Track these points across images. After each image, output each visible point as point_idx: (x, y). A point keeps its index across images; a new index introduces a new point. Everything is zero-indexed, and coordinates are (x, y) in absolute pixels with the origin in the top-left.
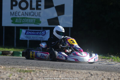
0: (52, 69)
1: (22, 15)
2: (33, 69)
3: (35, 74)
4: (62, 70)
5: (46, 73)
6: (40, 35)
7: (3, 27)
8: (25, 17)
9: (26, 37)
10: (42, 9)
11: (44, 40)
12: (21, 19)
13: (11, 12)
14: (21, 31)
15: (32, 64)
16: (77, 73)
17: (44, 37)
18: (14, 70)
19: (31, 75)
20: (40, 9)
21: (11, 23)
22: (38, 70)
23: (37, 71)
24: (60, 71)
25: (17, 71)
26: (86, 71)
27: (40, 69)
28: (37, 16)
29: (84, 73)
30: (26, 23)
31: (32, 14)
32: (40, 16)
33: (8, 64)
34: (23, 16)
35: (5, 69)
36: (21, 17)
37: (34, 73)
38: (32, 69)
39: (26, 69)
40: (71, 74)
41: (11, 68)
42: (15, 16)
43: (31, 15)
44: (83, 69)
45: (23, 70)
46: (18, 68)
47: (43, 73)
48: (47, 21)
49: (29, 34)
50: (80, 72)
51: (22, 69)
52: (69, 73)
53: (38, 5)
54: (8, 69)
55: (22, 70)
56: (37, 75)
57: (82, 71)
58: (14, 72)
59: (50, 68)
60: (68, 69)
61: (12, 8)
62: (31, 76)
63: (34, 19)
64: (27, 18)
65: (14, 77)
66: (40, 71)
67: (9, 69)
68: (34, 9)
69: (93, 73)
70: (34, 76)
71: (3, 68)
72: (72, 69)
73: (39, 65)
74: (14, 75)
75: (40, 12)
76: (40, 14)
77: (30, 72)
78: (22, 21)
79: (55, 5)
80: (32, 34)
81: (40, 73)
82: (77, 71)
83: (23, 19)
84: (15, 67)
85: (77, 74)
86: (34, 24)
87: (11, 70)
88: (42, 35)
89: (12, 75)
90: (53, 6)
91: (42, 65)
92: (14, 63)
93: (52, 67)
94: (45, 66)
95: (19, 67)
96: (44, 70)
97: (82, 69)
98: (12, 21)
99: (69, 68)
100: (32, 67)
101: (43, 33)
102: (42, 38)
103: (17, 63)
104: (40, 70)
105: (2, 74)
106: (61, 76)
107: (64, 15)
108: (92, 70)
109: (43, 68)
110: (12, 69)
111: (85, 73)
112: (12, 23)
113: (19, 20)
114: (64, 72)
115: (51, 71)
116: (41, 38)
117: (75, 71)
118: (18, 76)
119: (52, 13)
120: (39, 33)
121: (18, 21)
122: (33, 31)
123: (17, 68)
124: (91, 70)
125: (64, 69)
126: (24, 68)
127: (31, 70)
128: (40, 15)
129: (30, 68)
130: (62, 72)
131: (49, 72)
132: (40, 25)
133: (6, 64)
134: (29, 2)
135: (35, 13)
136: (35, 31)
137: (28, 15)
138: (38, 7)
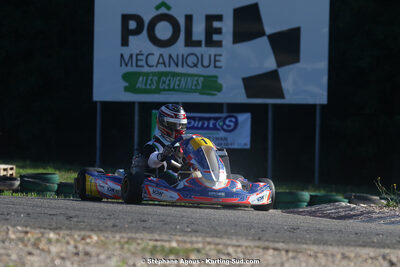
0: (258, 243)
1: (158, 63)
2: (197, 242)
4: (292, 246)
6: (218, 130)
7: (96, 102)
8: (167, 69)
11: (233, 147)
12: (156, 78)
13: (122, 56)
15: (194, 227)
16: (344, 257)
17: (230, 136)
18: (133, 247)
20: (219, 44)
21: (123, 89)
22: (213, 246)
23: (210, 250)
24: (287, 251)
25: (144, 250)
26: (372, 250)
27: (218, 244)
28: (209, 66)
29: (365, 256)
30: (174, 90)
31: (192, 60)
32: (220, 67)
33: (114, 226)
34: (161, 68)
35: (103, 245)
37: (200, 256)
38: (192, 243)
39: (174, 244)
40: (323, 261)
41: (123, 241)
42: (135, 69)
43: (188, 65)
44: (364, 245)
45: (163, 247)
46: (147, 240)
48: (241, 83)
50: (352, 255)
51: (159, 243)
52: (316, 257)
53: (211, 31)
54: (114, 243)
55: (158, 249)
57: (358, 249)
58: (133, 254)
59: (254, 239)
60: (314, 243)
61: (125, 43)
63: (200, 76)
66: (219, 252)
67: (117, 245)
68: (198, 44)
69: (397, 257)
71: (97, 242)
72: (325, 243)
73: (215, 230)
74: (134, 265)
75: (220, 55)
76: (219, 61)
77: (187, 254)
79: (269, 30)
82: (342, 251)
83: (163, 78)
84: (137, 239)
85: (345, 262)
86: (197, 94)
87: (122, 248)
88: (225, 130)
90: (261, 33)
91: (224, 229)
92: (132, 222)
93: (259, 239)
94: (236, 234)
95: (149, 236)
96: (234, 246)
97: (360, 243)
98: (126, 84)
99: (316, 242)
100: (194, 239)
101: (227, 122)
102: (226, 139)
103: (144, 224)
104: (220, 247)
105: (94, 260)
107: (297, 65)
108: (394, 248)
109: (228, 242)
110: (127, 242)
111: (372, 258)
112: (126, 89)
113: (149, 82)
114: (300, 255)
115: (255, 249)
116: (221, 139)
117: (334, 250)
119: (258, 57)
120: (214, 125)
121: (146, 85)
122: (193, 118)
123: (142, 239)
124: (389, 247)
125: (299, 243)
126: (165, 241)
127: (189, 246)
128: (218, 64)
129: (185, 242)
130: (294, 254)
131: (250, 254)
132: (219, 98)
133: (106, 227)
134: (182, 22)
135: (202, 56)
136: (201, 119)
137: (180, 63)
138: (212, 37)
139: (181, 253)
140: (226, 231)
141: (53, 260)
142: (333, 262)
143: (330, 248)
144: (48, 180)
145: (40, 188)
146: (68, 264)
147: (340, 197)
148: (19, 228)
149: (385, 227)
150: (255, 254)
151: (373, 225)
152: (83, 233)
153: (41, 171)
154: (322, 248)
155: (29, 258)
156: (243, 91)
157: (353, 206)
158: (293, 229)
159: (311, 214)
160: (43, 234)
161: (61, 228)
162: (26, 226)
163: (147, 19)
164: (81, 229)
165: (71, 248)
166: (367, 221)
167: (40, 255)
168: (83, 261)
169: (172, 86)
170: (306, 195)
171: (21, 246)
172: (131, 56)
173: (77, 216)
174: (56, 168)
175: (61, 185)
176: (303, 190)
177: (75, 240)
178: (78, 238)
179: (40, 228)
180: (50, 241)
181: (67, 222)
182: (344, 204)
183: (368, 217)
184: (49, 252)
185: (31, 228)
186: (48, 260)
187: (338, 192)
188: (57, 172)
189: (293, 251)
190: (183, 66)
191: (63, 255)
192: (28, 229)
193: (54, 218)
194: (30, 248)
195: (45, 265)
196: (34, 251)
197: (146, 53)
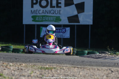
0: (73, 66)
1: (42, 13)
2: (54, 66)
3: (56, 71)
4: (82, 67)
5: (67, 70)
7: (24, 25)
8: (45, 15)
10: (62, 7)
11: (65, 37)
12: (41, 17)
13: (31, 11)
14: (42, 29)
15: (53, 61)
16: (98, 70)
17: (64, 34)
18: (35, 67)
20: (60, 7)
21: (32, 21)
22: (59, 67)
23: (58, 68)
24: (81, 68)
25: (38, 68)
26: (106, 67)
29: (104, 69)
30: (47, 21)
31: (52, 12)
32: (61, 14)
33: (29, 61)
34: (43, 14)
35: (26, 67)
36: (41, 15)
38: (53, 66)
39: (47, 66)
40: (92, 71)
41: (32, 65)
42: (35, 15)
44: (104, 66)
46: (39, 65)
47: (64, 70)
48: (67, 18)
50: (100, 69)
51: (43, 66)
52: (90, 70)
53: (58, 3)
54: (30, 66)
55: (43, 68)
56: (58, 72)
57: (102, 67)
58: (35, 69)
59: (71, 65)
61: (32, 7)
62: (52, 73)
63: (55, 16)
64: (47, 16)
65: (36, 74)
66: (61, 68)
67: (30, 67)
68: (54, 7)
69: (114, 69)
70: (55, 73)
71: (24, 66)
72: (92, 66)
74: (36, 73)
75: (61, 10)
77: (51, 69)
78: (42, 19)
79: (75, 3)
81: (61, 70)
82: (97, 68)
84: (36, 65)
85: (98, 71)
86: (54, 22)
87: (32, 67)
89: (33, 72)
90: (73, 4)
91: (62, 62)
92: (35, 60)
94: (66, 63)
95: (40, 64)
96: (65, 67)
97: (103, 65)
98: (33, 19)
99: (89, 65)
100: (53, 65)
101: (63, 30)
103: (38, 60)
104: (61, 67)
105: (23, 71)
106: (82, 73)
107: (83, 13)
108: (113, 67)
109: (64, 65)
110: (33, 66)
111: (106, 70)
113: (40, 18)
114: (85, 69)
115: (72, 68)
116: (61, 35)
117: (95, 67)
118: (39, 73)
119: (72, 11)
120: (59, 31)
123: (38, 65)
124: (111, 67)
125: (84, 66)
126: (45, 65)
127: (52, 67)
128: (60, 13)
130: (83, 69)
131: (70, 69)
132: (60, 23)
133: (27, 61)
135: (55, 11)
137: (49, 13)
138: (58, 5)
139: (49, 69)
140: (63, 62)
141: (11, 71)
142: (95, 71)
144: (9, 48)
145: (7, 50)
146: (16, 73)
147: (97, 52)
148: (1, 62)
149: (110, 61)
150: (71, 69)
151: (106, 60)
152: (20, 63)
153: (7, 45)
154: (91, 67)
155: (4, 71)
156: (68, 21)
157: (100, 55)
158: (83, 62)
159: (88, 57)
160: (8, 63)
161: (14, 62)
162: (3, 61)
164: (20, 62)
165: (17, 68)
166: (105, 59)
167: (7, 70)
168: (20, 71)
169: (46, 20)
170: (86, 52)
171: (2, 67)
172: (34, 11)
174: (12, 44)
175: (13, 49)
176: (85, 50)
177: (18, 65)
178: (19, 65)
179: (7, 62)
180: (10, 66)
181: (16, 60)
182: (98, 54)
183: (105, 58)
184: (10, 69)
185: (5, 62)
186: (10, 71)
187: (96, 51)
188: (12, 45)
189: (83, 68)
190: (50, 14)
191: (14, 70)
192: (4, 62)
193: (12, 59)
194: (4, 68)
195: (9, 73)
196: (5, 69)
197: (38, 10)
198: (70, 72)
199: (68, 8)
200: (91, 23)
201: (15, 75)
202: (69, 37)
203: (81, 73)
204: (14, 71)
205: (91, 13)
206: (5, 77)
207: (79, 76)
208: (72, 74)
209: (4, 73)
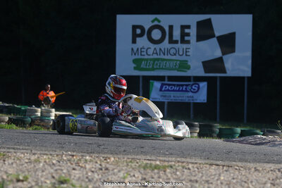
0: (207, 161)
1: (153, 53)
2: (172, 161)
3: (173, 172)
4: (226, 163)
5: (194, 171)
6: (188, 92)
8: (159, 57)
9: (162, 96)
10: (191, 41)
12: (152, 62)
13: (132, 49)
14: (153, 85)
15: (171, 151)
16: (256, 170)
17: (195, 95)
18: (133, 165)
19: (165, 174)
20: (188, 42)
21: (133, 68)
22: (180, 164)
23: (179, 166)
24: (223, 166)
25: (139, 166)
27: (183, 162)
28: (182, 55)
29: (268, 169)
30: (162, 69)
31: (173, 51)
32: (189, 56)
33: (124, 151)
34: (155, 56)
35: (117, 163)
36: (151, 57)
37: (172, 170)
38: (168, 161)
39: (158, 163)
40: (243, 173)
41: (128, 161)
42: (140, 57)
43: (171, 55)
45: (151, 165)
46: (143, 160)
47: (189, 171)
48: (201, 64)
49: (168, 90)
50: (261, 169)
51: (149, 162)
52: (239, 170)
53: (183, 35)
54: (124, 162)
55: (148, 165)
56: (177, 175)
57: (265, 164)
58: (133, 168)
59: (205, 159)
61: (134, 42)
62: (165, 177)
63: (177, 60)
65: (134, 178)
67: (125, 164)
68: (176, 42)
70: (172, 176)
71: (113, 162)
72: (246, 161)
73: (183, 153)
74: (134, 176)
75: (189, 49)
76: (188, 52)
77: (165, 169)
78: (153, 64)
79: (217, 34)
80: (174, 91)
81: (184, 172)
82: (255, 166)
83: (156, 62)
84: (137, 159)
85: (256, 173)
86: (176, 71)
87: (128, 165)
88: (192, 92)
89: (129, 175)
90: (213, 36)
92: (135, 149)
93: (208, 158)
94: (195, 156)
95: (144, 157)
96: (193, 163)
97: (266, 160)
98: (135, 65)
99: (241, 160)
100: (170, 159)
101: (193, 87)
103: (142, 150)
105: (111, 172)
106: (224, 176)
107: (234, 54)
109: (190, 161)
110: (131, 162)
113: (148, 64)
114: (230, 168)
115: (205, 165)
116: (190, 97)
117: (251, 165)
118: (140, 178)
119: (211, 49)
120: (186, 89)
121: (146, 66)
122: (174, 85)
123: (140, 159)
125: (231, 161)
127: (166, 164)
128: (188, 54)
129: (165, 161)
130: (227, 168)
131: (201, 168)
132: (189, 73)
133: (120, 152)
134: (167, 29)
135: (179, 49)
136: (178, 85)
137: (166, 53)
138: (184, 38)
139: (161, 168)
140: (189, 154)
141: (87, 174)
142: (249, 173)
143: (249, 164)
146: (96, 175)
147: (258, 131)
148: (69, 153)
150: (204, 168)
151: (273, 148)
152: (106, 156)
154: (244, 164)
155: (73, 171)
157: (264, 137)
158: (228, 153)
159: (240, 142)
160: (82, 156)
161: (94, 153)
162: (74, 152)
163: (147, 28)
164: (105, 153)
165: (98, 166)
167: (80, 170)
168: (104, 173)
169: (161, 67)
170: (239, 130)
171: (69, 164)
173: (104, 145)
176: (237, 127)
177: (101, 161)
178: (103, 159)
179: (82, 152)
180: (86, 161)
181: (98, 149)
182: (259, 136)
183: (273, 143)
184: (85, 168)
185: (77, 153)
186: (85, 173)
187: (258, 128)
189: (227, 166)
190: (167, 55)
191: (93, 169)
193: (91, 146)
194: (74, 166)
195: (83, 176)
196: (76, 167)
197: (146, 47)
198: (201, 174)
199: (203, 44)
200: (249, 74)
201: (95, 180)
202: (206, 101)
203: (222, 178)
204: (93, 172)
205: (249, 54)
206: (73, 186)
207: (219, 182)
208: (204, 178)
209: (72, 177)
